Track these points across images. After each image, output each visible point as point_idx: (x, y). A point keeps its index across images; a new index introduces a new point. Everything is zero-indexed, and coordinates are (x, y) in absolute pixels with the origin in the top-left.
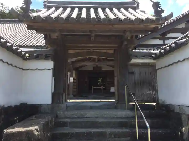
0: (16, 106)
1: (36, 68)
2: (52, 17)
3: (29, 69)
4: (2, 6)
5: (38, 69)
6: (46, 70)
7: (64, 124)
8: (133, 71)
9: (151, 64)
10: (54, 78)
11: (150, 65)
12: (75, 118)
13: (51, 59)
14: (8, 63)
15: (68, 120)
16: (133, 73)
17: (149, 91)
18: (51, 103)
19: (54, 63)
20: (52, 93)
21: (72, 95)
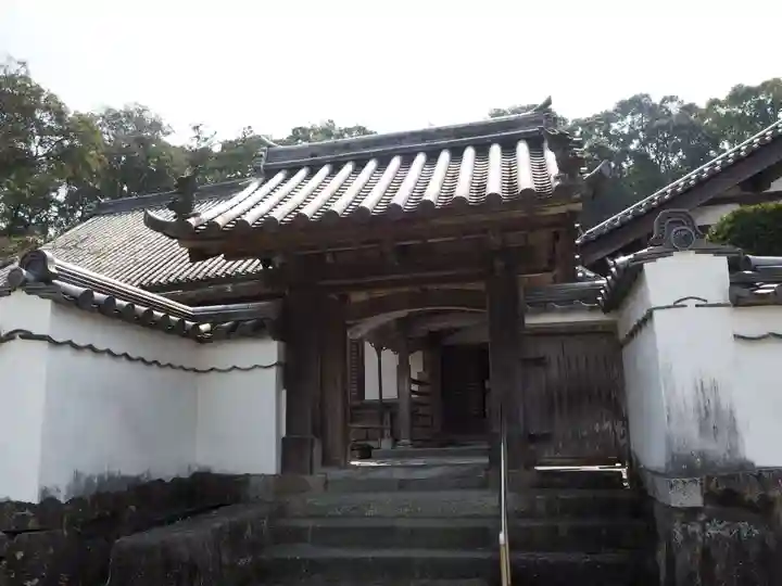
0: (177, 482)
1: (230, 366)
2: (246, 222)
3: (212, 369)
4: (198, 137)
5: (235, 367)
6: (257, 370)
7: (298, 535)
8: (542, 355)
9: (603, 327)
10: (284, 392)
11: (600, 329)
12: (337, 517)
13: (270, 334)
14: (143, 360)
15: (310, 523)
16: (540, 362)
17: (601, 424)
18: (279, 472)
19: (282, 344)
20: (280, 441)
21: (408, 441)
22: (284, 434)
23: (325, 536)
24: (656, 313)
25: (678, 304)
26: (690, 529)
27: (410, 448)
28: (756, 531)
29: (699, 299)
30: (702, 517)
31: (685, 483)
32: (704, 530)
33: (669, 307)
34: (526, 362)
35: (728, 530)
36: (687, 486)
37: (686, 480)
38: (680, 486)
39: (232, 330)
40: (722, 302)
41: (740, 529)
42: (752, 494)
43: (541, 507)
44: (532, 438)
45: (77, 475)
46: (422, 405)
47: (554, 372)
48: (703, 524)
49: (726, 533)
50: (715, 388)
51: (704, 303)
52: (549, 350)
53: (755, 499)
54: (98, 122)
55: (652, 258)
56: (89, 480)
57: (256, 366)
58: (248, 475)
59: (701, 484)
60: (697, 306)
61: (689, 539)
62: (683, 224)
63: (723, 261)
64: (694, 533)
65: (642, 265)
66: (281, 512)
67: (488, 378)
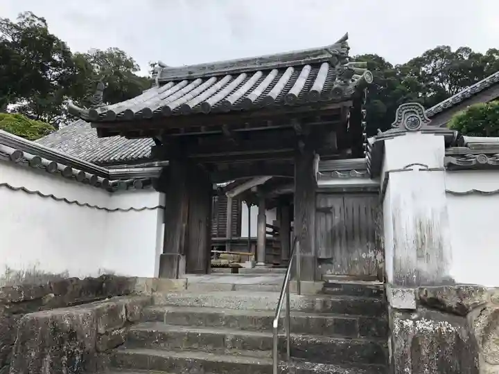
1: (129, 208)
2: (131, 112)
3: (117, 209)
5: (132, 208)
6: (146, 211)
7: (159, 317)
8: (330, 206)
10: (163, 226)
11: (369, 190)
12: (185, 306)
13: (154, 188)
15: (168, 309)
16: (328, 211)
17: (367, 253)
18: (157, 276)
19: (164, 195)
20: (159, 257)
21: (263, 264)
22: (162, 252)
23: (174, 318)
24: (390, 174)
25: (407, 168)
26: (405, 323)
27: (263, 268)
28: (453, 329)
29: (421, 165)
30: (415, 316)
31: (403, 292)
32: (415, 325)
33: (400, 170)
34: (318, 210)
35: (432, 325)
36: (405, 294)
37: (405, 290)
38: (400, 294)
39: (131, 184)
40: (438, 167)
41: (441, 326)
42: (452, 302)
43: (318, 306)
44: (321, 261)
45: (9, 272)
46: (275, 241)
47: (337, 218)
48: (414, 321)
49: (430, 329)
50: (430, 229)
51: (425, 168)
52: (334, 203)
53: (454, 306)
54: (92, 60)
55: (391, 137)
56: (18, 275)
57: (145, 208)
58: (137, 277)
59: (415, 293)
60: (420, 170)
61: (404, 330)
62: (416, 113)
63: (441, 140)
64: (407, 327)
65: (383, 141)
66: (151, 301)
67: (293, 220)
